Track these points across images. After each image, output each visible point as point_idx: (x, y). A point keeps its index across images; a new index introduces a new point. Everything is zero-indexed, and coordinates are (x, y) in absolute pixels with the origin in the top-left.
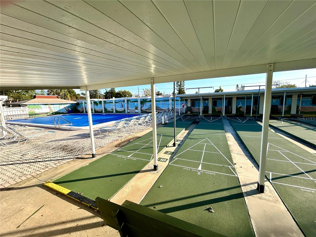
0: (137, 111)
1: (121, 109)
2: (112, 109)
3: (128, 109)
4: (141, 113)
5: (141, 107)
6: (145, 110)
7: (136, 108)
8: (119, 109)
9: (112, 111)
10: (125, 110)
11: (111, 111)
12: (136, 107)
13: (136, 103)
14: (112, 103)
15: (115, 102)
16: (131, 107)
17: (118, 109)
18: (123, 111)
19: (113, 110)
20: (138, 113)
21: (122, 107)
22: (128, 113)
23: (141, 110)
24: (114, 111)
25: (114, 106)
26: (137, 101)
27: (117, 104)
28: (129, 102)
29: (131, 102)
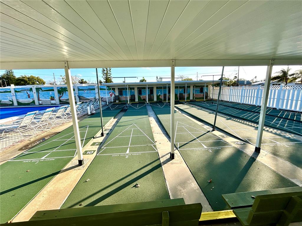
0: (53, 102)
1: (27, 100)
2: (11, 101)
3: (39, 100)
4: (60, 104)
5: (60, 97)
6: (65, 101)
7: (53, 99)
8: (23, 100)
9: (11, 103)
10: (34, 102)
11: (8, 103)
12: (51, 97)
13: (51, 92)
14: (10, 92)
15: (16, 91)
16: (43, 97)
17: (21, 100)
18: (31, 103)
19: (13, 102)
20: (56, 104)
21: (29, 97)
22: (40, 104)
23: (60, 101)
24: (15, 104)
25: (15, 97)
26: (53, 90)
27: (20, 93)
28: (40, 91)
29: (43, 91)
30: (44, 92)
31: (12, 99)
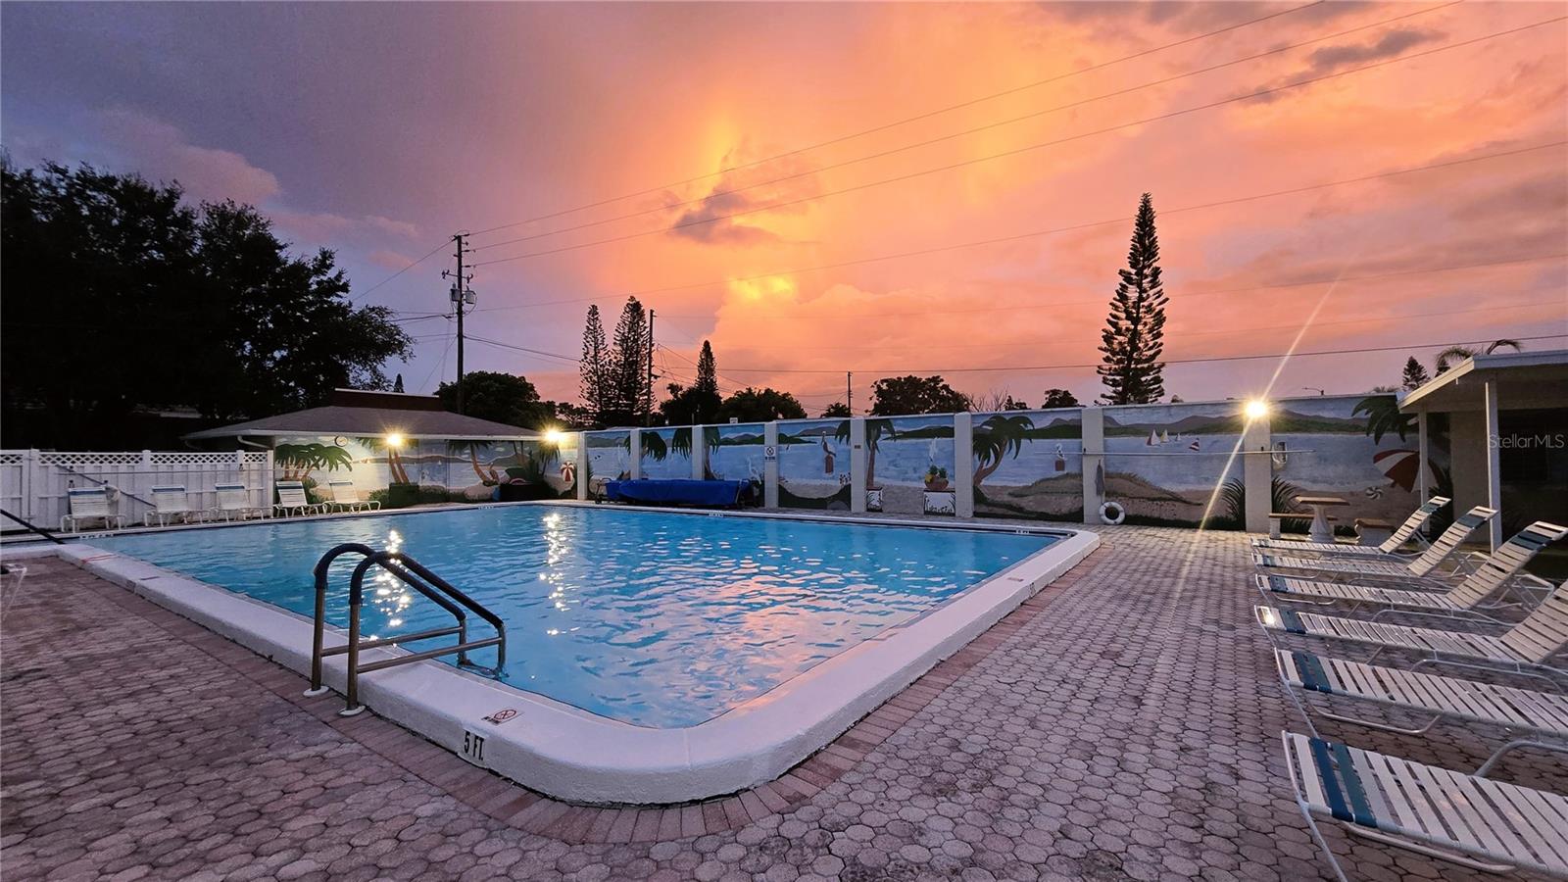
0: (939, 500)
1: (818, 482)
2: (754, 484)
3: (870, 486)
4: (976, 514)
5: (979, 475)
6: (1006, 498)
7: (937, 482)
8: (805, 481)
10: (846, 494)
12: (933, 470)
14: (761, 441)
15: (782, 439)
17: (795, 484)
19: (762, 488)
20: (949, 516)
21: (829, 468)
22: (870, 511)
24: (772, 499)
25: (774, 463)
26: (948, 433)
27: (796, 449)
28: (883, 436)
29: (895, 438)
30: (898, 441)
31: (762, 477)
